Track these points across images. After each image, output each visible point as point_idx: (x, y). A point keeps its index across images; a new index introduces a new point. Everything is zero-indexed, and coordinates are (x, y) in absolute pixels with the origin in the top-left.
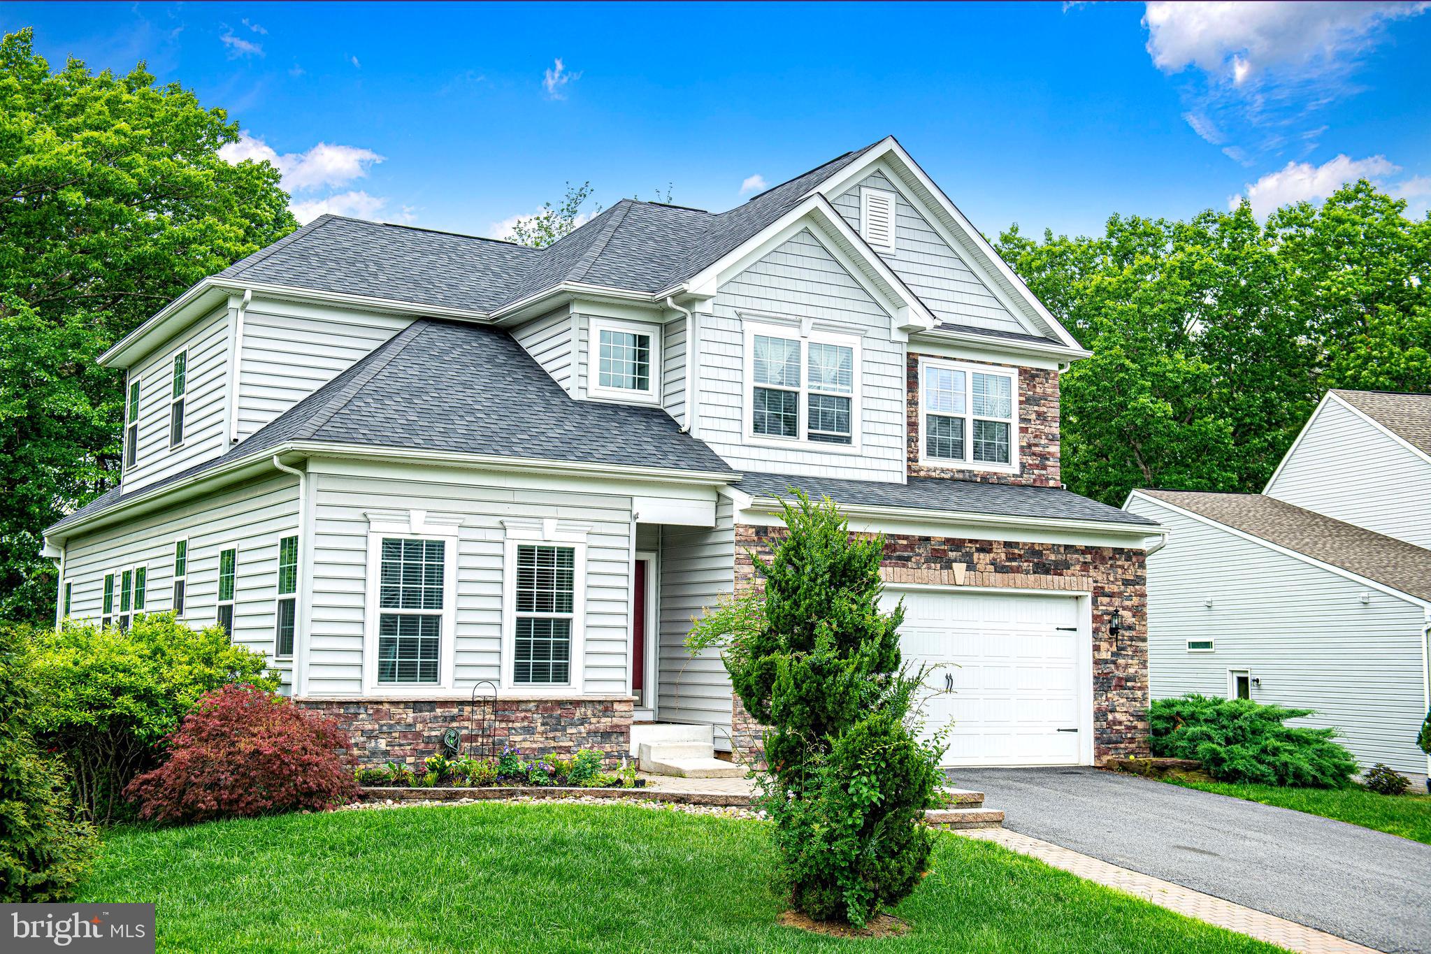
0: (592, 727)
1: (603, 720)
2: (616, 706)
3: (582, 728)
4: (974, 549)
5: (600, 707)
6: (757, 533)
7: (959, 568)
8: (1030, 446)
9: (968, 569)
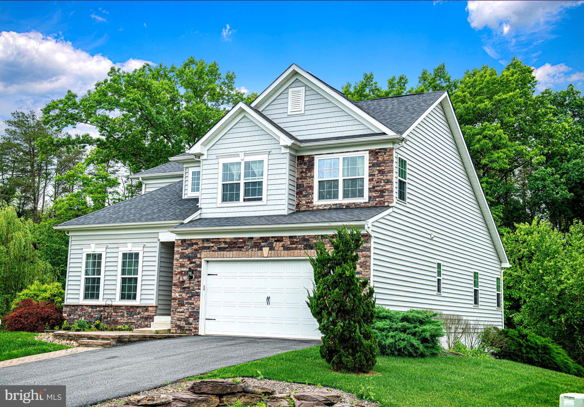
0: (142, 315)
1: (145, 313)
2: (149, 308)
3: (139, 316)
4: (273, 241)
5: (145, 309)
6: (182, 242)
7: (266, 250)
8: (374, 187)
9: (270, 249)
